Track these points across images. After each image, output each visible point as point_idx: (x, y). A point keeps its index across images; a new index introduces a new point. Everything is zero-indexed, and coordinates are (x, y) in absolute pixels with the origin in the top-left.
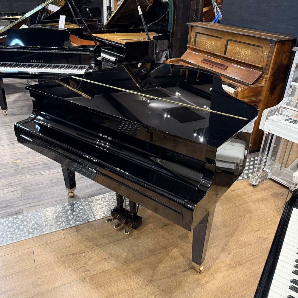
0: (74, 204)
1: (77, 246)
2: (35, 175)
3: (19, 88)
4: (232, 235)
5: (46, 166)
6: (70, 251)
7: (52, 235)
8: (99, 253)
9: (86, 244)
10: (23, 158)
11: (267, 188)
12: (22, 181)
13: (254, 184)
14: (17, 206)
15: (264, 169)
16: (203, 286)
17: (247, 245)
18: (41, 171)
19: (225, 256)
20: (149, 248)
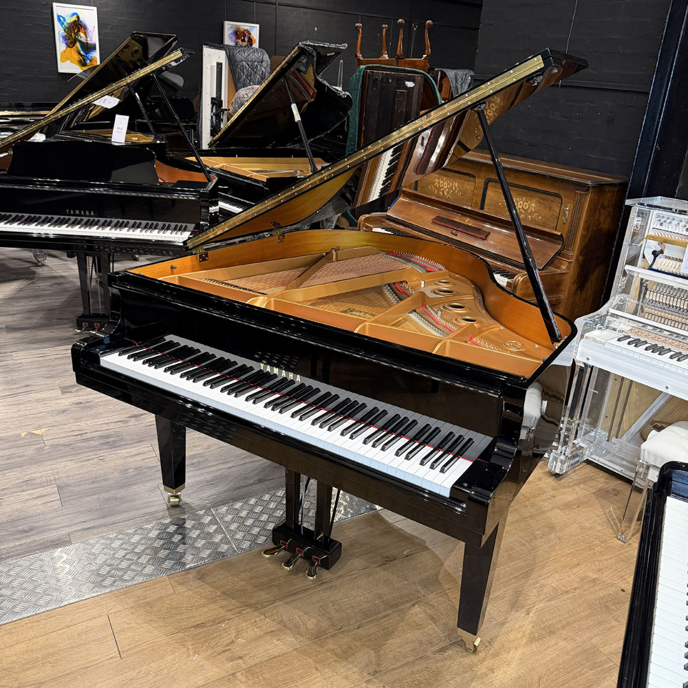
0: (184, 521)
1: (206, 609)
2: (85, 461)
3: (13, 269)
4: (527, 575)
5: (108, 440)
7: (147, 587)
8: (255, 621)
9: (224, 603)
10: (51, 423)
11: (584, 481)
12: (57, 473)
13: (557, 471)
14: (56, 529)
15: (576, 442)
16: (483, 678)
17: (561, 594)
18: (98, 452)
19: (519, 617)
20: (360, 608)
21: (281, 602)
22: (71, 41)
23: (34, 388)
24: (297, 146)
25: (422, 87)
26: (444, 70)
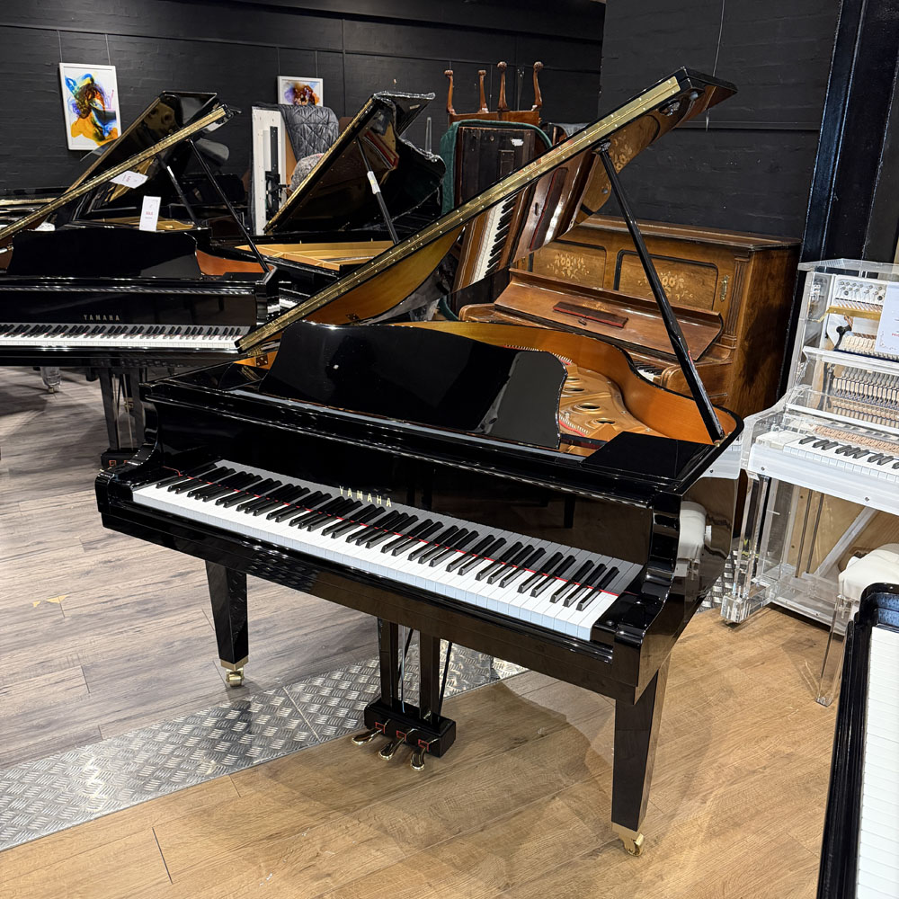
0: (249, 704)
1: (281, 815)
2: (116, 634)
3: (20, 398)
4: (700, 753)
5: (146, 607)
6: (264, 830)
7: (203, 790)
8: (347, 828)
9: (305, 806)
10: (71, 589)
11: (769, 631)
12: (81, 651)
13: (733, 619)
14: (84, 721)
15: (755, 580)
16: (649, 887)
17: (747, 775)
18: (135, 622)
19: (692, 807)
20: (484, 804)
21: (379, 802)
22: (84, 110)
23: (47, 545)
24: (377, 227)
25: (533, 145)
26: (561, 125)
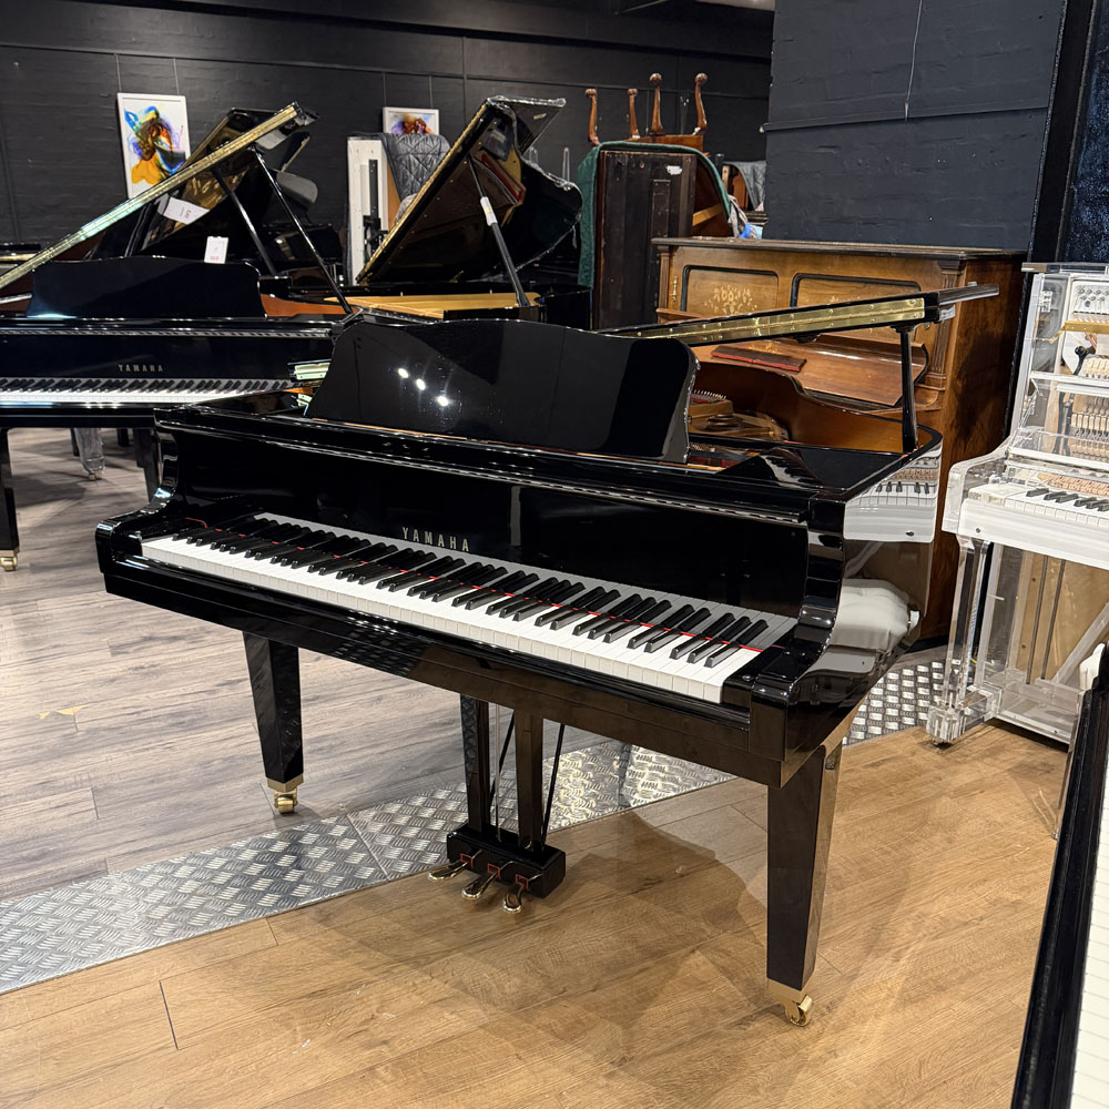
0: (301, 835)
1: (330, 968)
2: (141, 751)
3: (55, 487)
4: (893, 899)
5: (182, 720)
6: (306, 986)
7: (230, 936)
8: (414, 985)
9: (362, 957)
10: (90, 698)
11: (994, 752)
12: (93, 770)
14: (84, 853)
16: (818, 1065)
17: (957, 927)
18: (163, 737)
19: (881, 966)
20: (599, 958)
21: (461, 954)
22: (147, 151)
23: (66, 649)
25: (693, 173)
26: (736, 164)
